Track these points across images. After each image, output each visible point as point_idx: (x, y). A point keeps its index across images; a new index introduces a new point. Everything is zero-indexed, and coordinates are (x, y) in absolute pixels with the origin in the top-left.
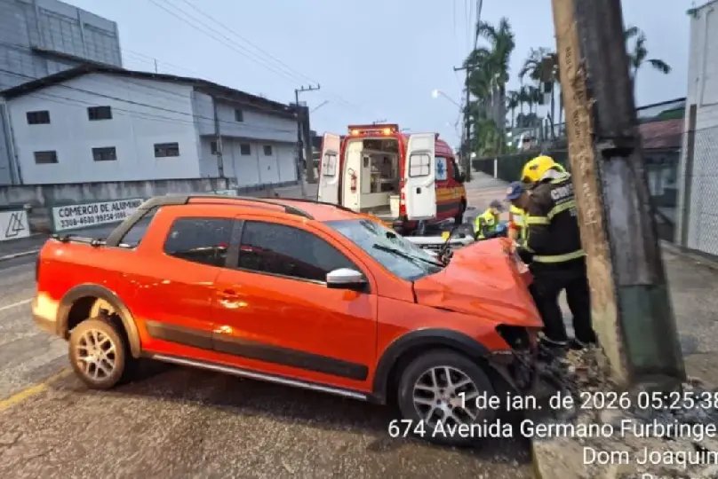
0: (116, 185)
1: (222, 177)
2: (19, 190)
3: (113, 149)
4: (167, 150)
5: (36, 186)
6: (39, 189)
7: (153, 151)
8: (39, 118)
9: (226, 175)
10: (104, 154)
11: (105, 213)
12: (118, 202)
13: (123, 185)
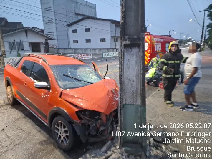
0: (90, 49)
1: (115, 48)
2: (69, 49)
3: (90, 40)
4: (103, 40)
5: (73, 49)
6: (73, 50)
7: (99, 40)
8: (75, 31)
9: (116, 48)
10: (88, 41)
11: (81, 57)
12: (85, 54)
13: (91, 50)
